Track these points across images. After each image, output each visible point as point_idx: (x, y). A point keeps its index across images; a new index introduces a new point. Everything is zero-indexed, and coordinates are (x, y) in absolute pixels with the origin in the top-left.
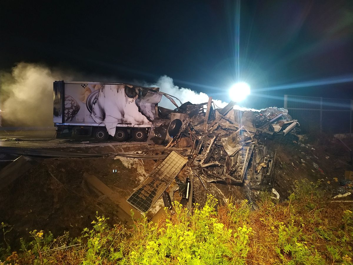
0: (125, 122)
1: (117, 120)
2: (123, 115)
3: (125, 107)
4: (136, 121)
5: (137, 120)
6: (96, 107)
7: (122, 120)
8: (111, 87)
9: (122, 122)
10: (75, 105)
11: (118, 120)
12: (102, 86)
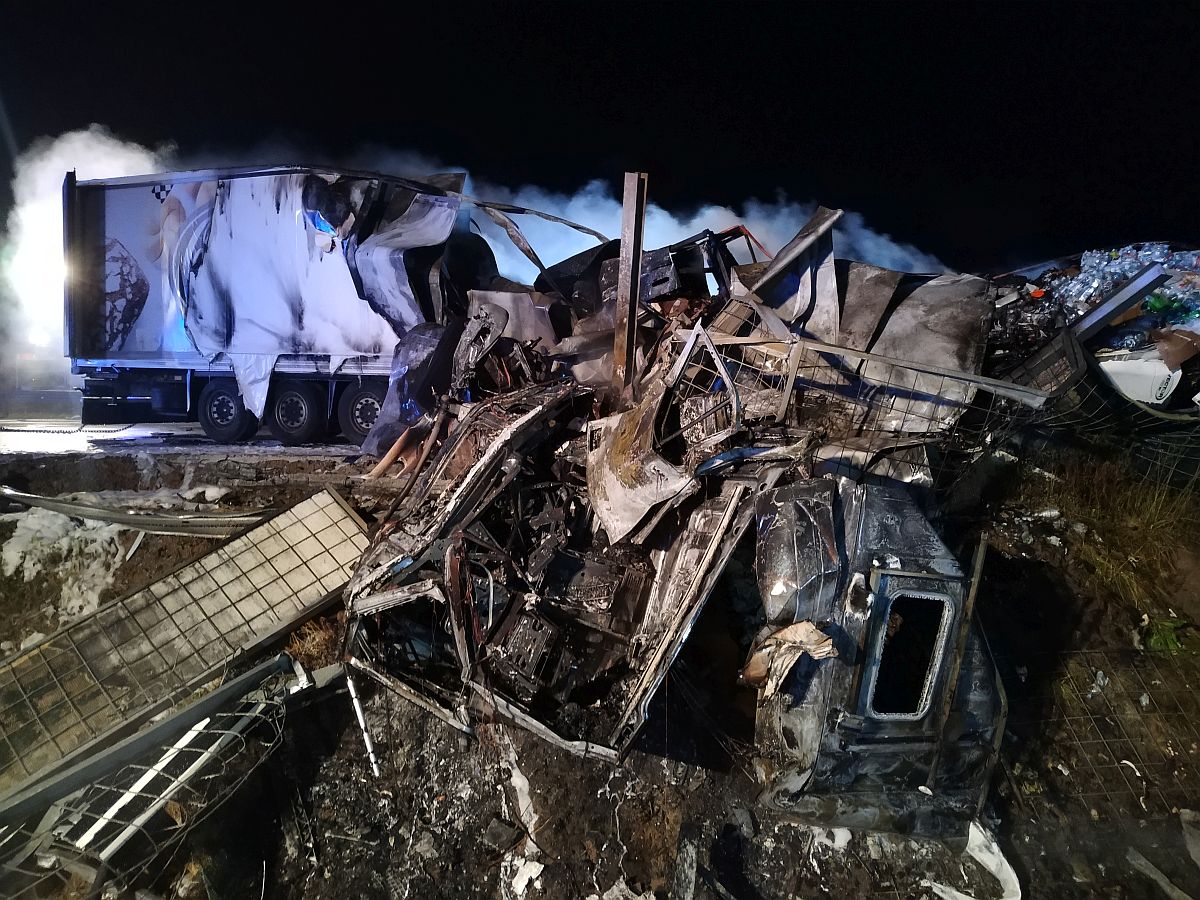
0: (306, 350)
1: (273, 341)
2: (298, 316)
3: (307, 275)
4: (348, 342)
5: (353, 339)
6: (201, 284)
7: (295, 342)
8: (252, 186)
9: (297, 349)
10: (133, 280)
11: (281, 340)
12: (223, 185)
